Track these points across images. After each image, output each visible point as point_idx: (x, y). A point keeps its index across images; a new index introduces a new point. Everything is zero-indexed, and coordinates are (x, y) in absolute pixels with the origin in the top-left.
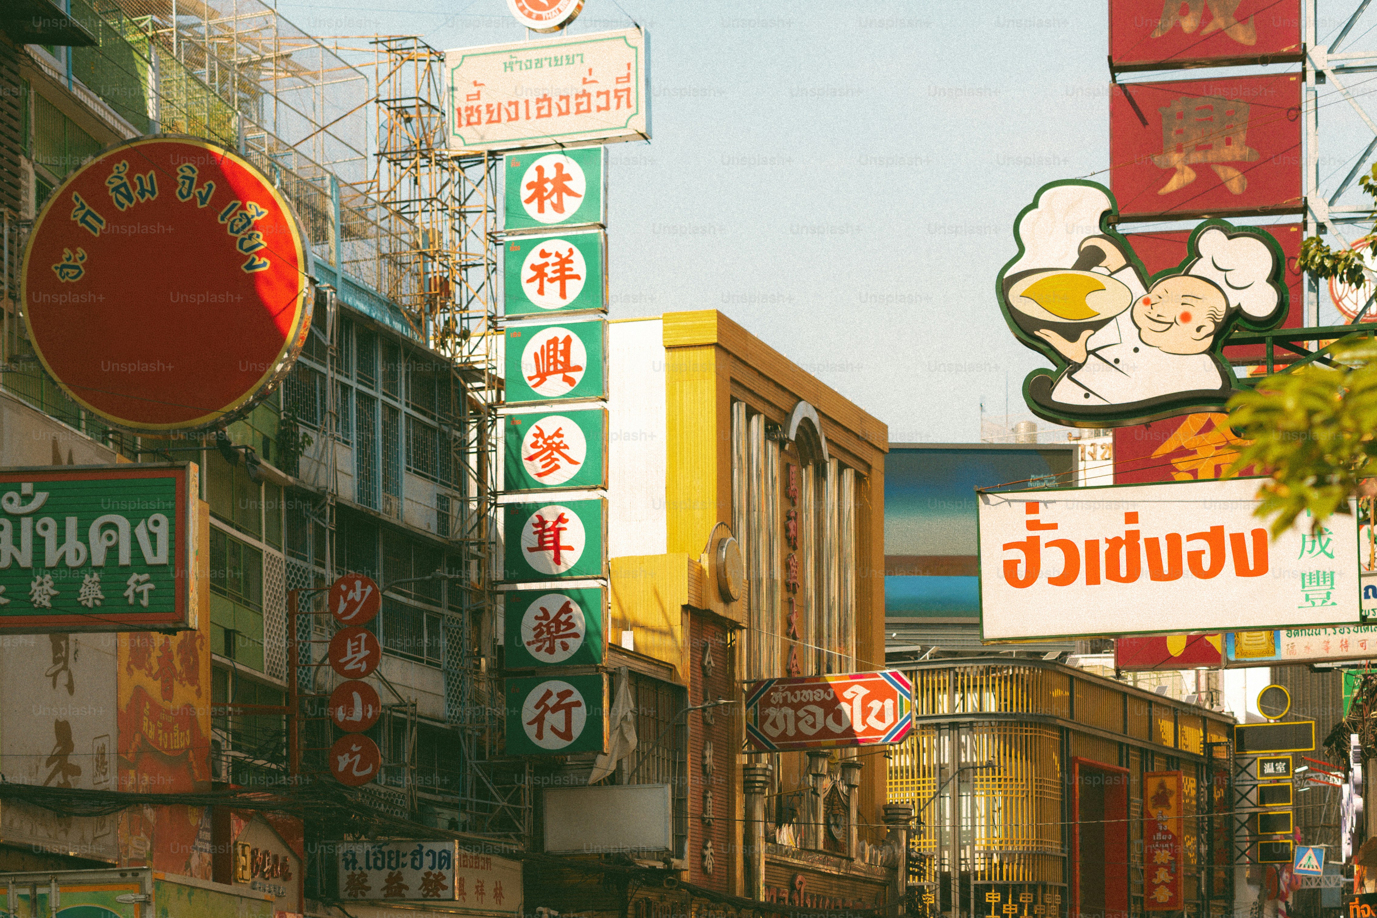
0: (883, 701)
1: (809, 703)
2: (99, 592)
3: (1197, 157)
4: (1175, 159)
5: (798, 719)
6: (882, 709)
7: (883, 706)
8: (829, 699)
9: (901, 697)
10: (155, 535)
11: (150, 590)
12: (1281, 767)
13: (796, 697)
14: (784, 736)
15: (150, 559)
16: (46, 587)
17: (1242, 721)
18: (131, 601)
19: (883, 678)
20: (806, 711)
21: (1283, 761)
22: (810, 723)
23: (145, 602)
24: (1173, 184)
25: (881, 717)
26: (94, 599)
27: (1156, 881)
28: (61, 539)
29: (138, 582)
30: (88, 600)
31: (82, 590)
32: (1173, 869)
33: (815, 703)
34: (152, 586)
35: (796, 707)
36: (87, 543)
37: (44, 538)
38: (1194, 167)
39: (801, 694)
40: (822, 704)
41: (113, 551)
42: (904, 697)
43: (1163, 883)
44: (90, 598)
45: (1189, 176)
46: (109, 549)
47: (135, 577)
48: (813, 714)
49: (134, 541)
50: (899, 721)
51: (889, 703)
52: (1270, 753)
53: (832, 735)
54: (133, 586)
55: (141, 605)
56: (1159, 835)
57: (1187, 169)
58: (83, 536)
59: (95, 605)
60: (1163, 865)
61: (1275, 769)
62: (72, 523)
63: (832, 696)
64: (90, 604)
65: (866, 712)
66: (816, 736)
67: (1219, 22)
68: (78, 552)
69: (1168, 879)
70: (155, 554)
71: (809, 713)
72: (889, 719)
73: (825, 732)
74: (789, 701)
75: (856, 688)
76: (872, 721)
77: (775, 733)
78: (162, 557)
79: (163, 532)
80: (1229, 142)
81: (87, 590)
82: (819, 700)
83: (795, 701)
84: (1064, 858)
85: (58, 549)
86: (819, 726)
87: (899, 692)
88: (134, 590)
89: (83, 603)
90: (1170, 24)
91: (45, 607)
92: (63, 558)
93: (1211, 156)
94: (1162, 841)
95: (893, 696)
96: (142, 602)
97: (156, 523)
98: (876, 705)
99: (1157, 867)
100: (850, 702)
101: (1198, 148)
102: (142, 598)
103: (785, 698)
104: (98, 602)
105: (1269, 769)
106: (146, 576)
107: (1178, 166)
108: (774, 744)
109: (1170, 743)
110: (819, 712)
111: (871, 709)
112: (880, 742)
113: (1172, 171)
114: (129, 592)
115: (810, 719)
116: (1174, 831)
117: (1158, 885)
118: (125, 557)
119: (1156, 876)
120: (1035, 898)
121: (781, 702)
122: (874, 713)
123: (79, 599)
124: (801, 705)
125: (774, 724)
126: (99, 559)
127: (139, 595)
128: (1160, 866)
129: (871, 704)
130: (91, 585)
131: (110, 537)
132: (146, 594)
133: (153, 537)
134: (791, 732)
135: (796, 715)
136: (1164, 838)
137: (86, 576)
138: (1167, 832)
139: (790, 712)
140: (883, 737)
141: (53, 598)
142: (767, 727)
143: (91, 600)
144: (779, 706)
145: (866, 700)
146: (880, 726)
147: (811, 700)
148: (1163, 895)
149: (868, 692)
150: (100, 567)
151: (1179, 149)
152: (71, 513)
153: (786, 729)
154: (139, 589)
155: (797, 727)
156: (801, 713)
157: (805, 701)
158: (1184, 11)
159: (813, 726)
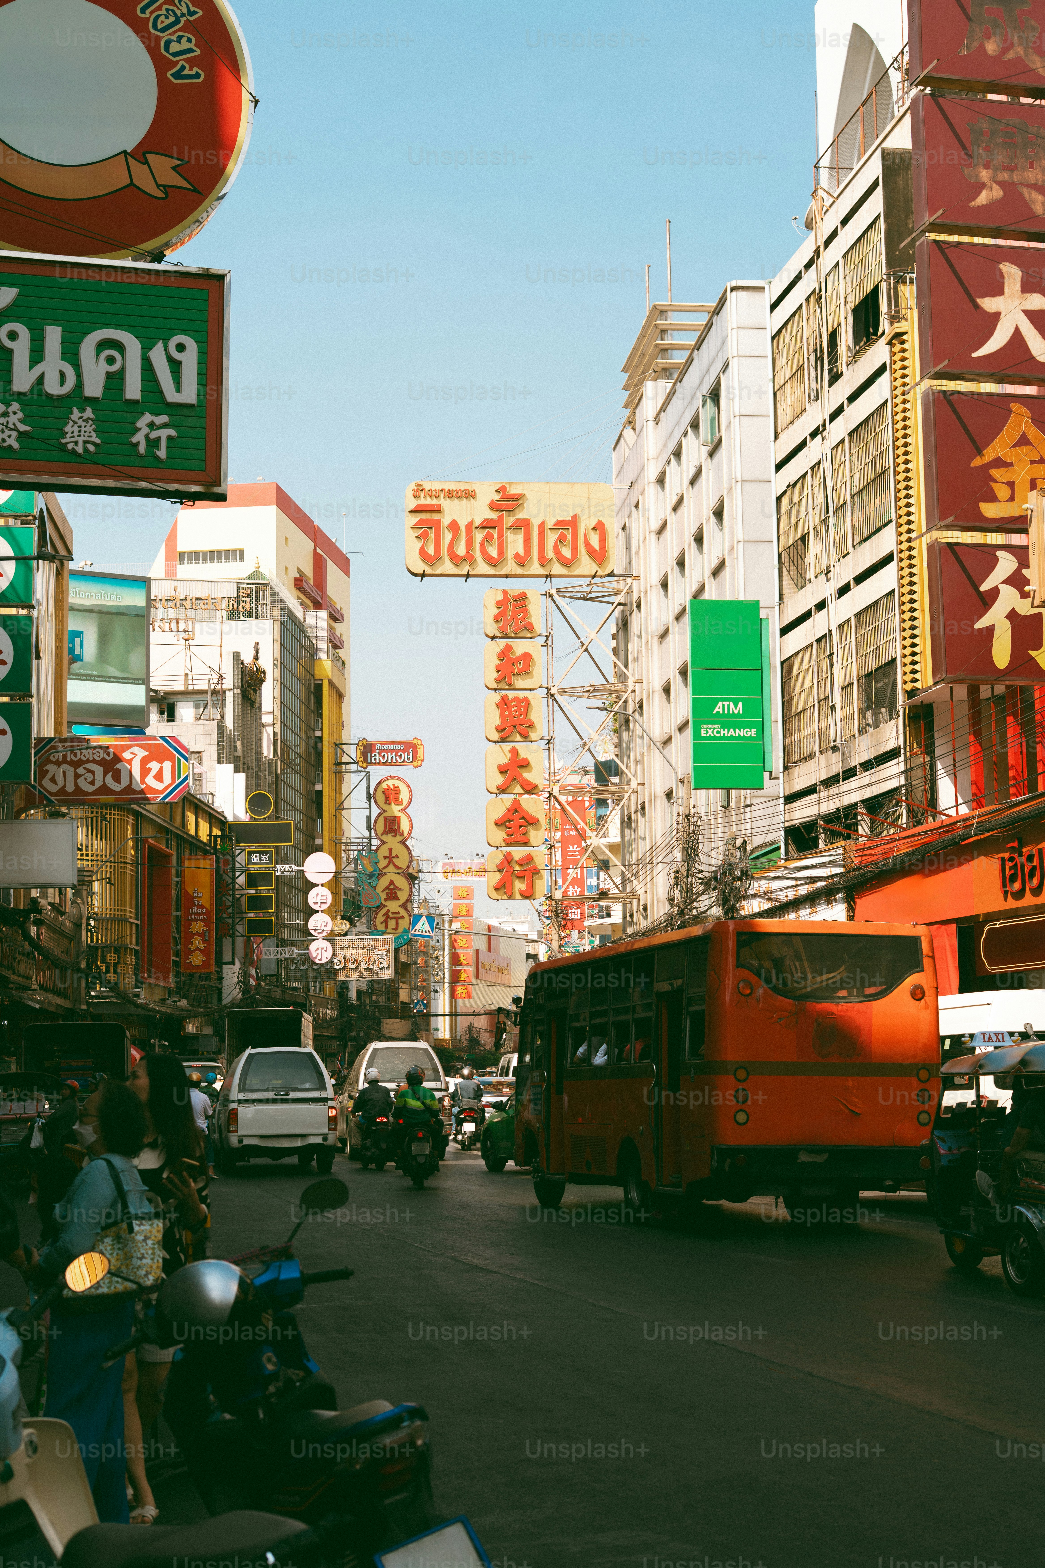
0: (161, 762)
1: (88, 761)
2: (93, 434)
3: (1004, 176)
4: (985, 175)
5: (77, 776)
6: (161, 770)
7: (161, 768)
8: (108, 758)
9: (179, 760)
10: (179, 363)
11: (170, 438)
12: (265, 858)
13: (75, 755)
14: (62, 791)
15: (171, 396)
16: (13, 419)
17: (230, 819)
18: (142, 449)
19: (161, 741)
20: (85, 768)
21: (267, 852)
22: (89, 780)
23: (162, 453)
24: (983, 198)
25: (159, 777)
26: (85, 442)
27: (192, 948)
28: (37, 355)
29: (152, 425)
30: (76, 443)
31: (68, 429)
32: (206, 938)
33: (94, 761)
34: (172, 432)
35: (76, 764)
36: (77, 366)
37: (11, 351)
38: (1001, 184)
39: (81, 753)
40: (102, 763)
41: (115, 380)
42: (182, 760)
43: (198, 949)
44: (81, 440)
45: (997, 193)
46: (109, 375)
47: (147, 418)
48: (93, 773)
49: (148, 367)
50: (177, 782)
51: (167, 765)
52: (253, 847)
53: (111, 792)
54: (145, 430)
55: (158, 458)
56: (195, 908)
57: (995, 185)
58: (71, 354)
59: (86, 450)
60: (198, 934)
61: (260, 859)
62: (53, 335)
63: (111, 756)
64: (80, 449)
65: (145, 772)
66: (94, 793)
67: (1018, 51)
68: (62, 375)
69: (202, 946)
70: (178, 390)
71: (89, 771)
72: (167, 779)
73: (104, 790)
74: (69, 759)
75: (136, 749)
76: (150, 781)
77: (54, 789)
78: (189, 394)
79: (190, 360)
80: (1032, 166)
81: (76, 429)
82: (98, 759)
83: (75, 759)
84: (137, 925)
85: (31, 368)
86: (99, 784)
87: (177, 755)
88: (147, 437)
89: (70, 446)
90: (976, 44)
91: (10, 447)
92: (41, 379)
93: (1016, 177)
94: (197, 914)
95: (171, 759)
96: (158, 453)
97: (181, 347)
98: (154, 766)
99: (192, 935)
100: (130, 762)
101: (1004, 168)
102: (158, 447)
103: (65, 757)
104: (91, 448)
105: (255, 858)
106: (163, 419)
107: (988, 183)
108: (52, 798)
109: (193, 833)
110: (99, 770)
111: (150, 769)
112: (158, 800)
113: (982, 186)
114: (139, 438)
115: (90, 777)
116: (207, 905)
117: (193, 951)
118: (133, 389)
119: (191, 943)
120: (119, 957)
121: (61, 759)
122: (153, 773)
123: (63, 441)
124: (79, 763)
125: (53, 780)
126: (94, 388)
127: (154, 443)
128: (195, 935)
129: (150, 765)
130: (80, 422)
131: (111, 360)
132: (164, 443)
133: (175, 366)
134: (70, 788)
135: (75, 773)
136: (199, 911)
137: (75, 410)
138: (202, 907)
139: (70, 770)
140: (162, 796)
141: (22, 435)
142: (46, 782)
143: (81, 444)
144: (58, 763)
145: (144, 761)
146: (159, 786)
147: (91, 759)
148: (197, 959)
149: (147, 753)
150: (96, 399)
151: (987, 167)
152: (55, 322)
153: (65, 786)
154: (154, 435)
155: (76, 784)
156: (81, 771)
157: (84, 759)
158: (987, 36)
159: (92, 783)
